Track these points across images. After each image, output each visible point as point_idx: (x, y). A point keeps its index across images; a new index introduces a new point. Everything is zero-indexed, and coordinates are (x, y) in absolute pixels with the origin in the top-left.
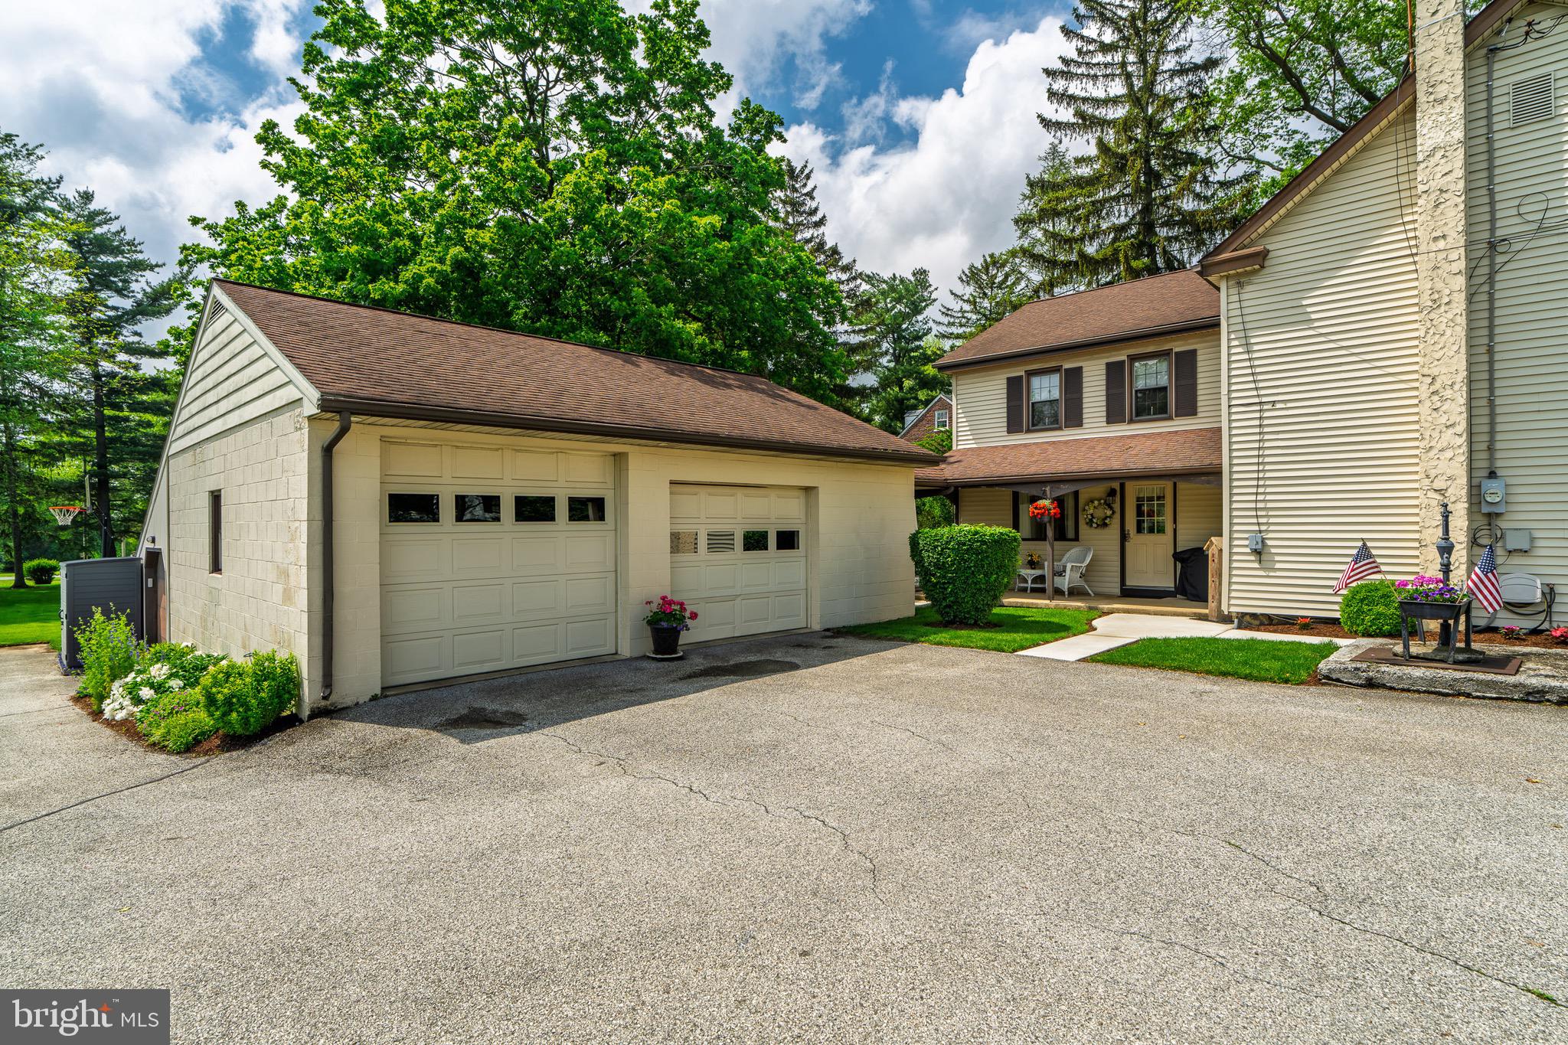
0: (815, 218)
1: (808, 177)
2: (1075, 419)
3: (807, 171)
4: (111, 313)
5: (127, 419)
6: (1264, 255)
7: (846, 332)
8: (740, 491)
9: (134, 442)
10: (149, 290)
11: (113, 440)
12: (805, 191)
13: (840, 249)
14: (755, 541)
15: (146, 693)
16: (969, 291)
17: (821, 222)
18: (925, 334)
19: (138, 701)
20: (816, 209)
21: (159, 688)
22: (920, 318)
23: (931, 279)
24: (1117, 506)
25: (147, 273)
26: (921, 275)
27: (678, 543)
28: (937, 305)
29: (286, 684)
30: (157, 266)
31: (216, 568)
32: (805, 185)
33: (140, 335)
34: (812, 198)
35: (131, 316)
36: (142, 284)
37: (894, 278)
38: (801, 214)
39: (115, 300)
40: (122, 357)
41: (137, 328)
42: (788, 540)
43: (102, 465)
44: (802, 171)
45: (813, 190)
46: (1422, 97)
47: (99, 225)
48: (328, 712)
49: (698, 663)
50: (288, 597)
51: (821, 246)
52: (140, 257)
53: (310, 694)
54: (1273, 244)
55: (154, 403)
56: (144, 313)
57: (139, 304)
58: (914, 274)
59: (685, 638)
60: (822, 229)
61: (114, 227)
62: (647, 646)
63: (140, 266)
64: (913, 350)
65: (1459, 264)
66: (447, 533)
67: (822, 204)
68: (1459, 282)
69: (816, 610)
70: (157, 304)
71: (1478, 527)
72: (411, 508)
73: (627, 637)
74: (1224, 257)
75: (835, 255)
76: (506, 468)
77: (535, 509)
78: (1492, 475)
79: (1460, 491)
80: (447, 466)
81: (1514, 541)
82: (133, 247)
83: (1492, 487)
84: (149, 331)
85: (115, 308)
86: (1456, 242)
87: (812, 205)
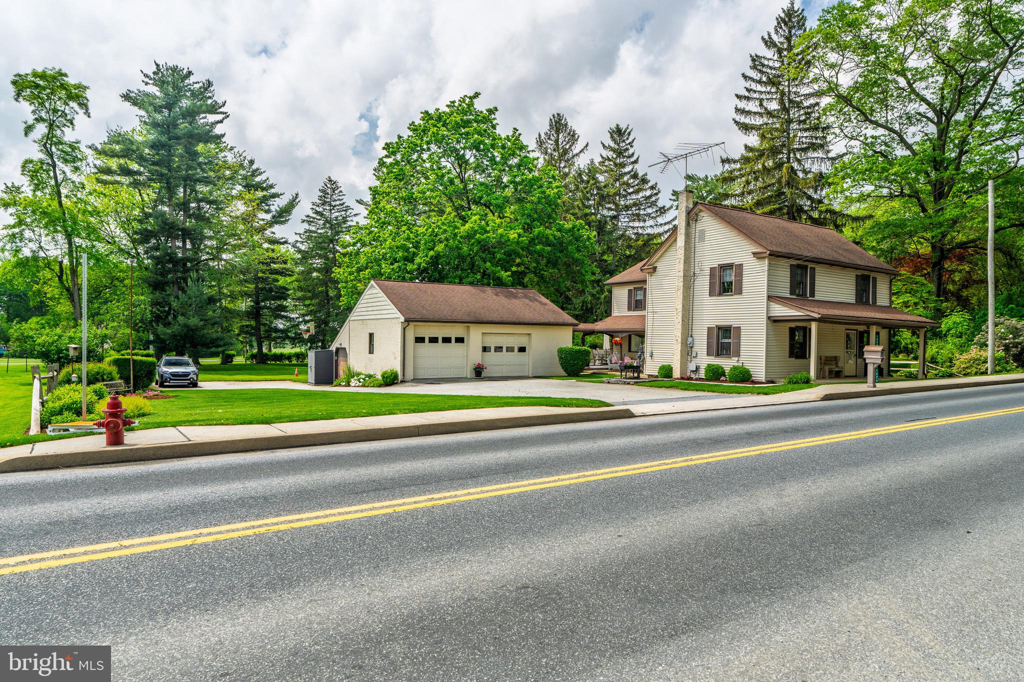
0: (632, 160)
1: (629, 134)
3: (628, 131)
4: (262, 222)
5: (268, 278)
6: (655, 268)
7: (651, 226)
8: (505, 335)
9: (271, 290)
10: (278, 209)
11: (262, 289)
12: (627, 142)
13: (648, 177)
15: (362, 380)
17: (636, 162)
19: (360, 382)
20: (633, 154)
21: (364, 379)
25: (277, 199)
27: (485, 349)
29: (396, 376)
30: (281, 194)
31: (371, 351)
32: (627, 139)
33: (274, 233)
34: (632, 146)
35: (271, 224)
36: (277, 205)
37: (707, 177)
38: (624, 157)
39: (262, 215)
40: (266, 246)
41: (273, 230)
42: (522, 349)
43: (257, 303)
44: (625, 132)
45: (633, 141)
46: (678, 232)
47: (257, 176)
48: (402, 382)
50: (395, 358)
51: (635, 176)
52: (273, 191)
53: (400, 377)
54: (657, 265)
56: (277, 223)
57: (274, 217)
59: (483, 375)
60: (636, 166)
61: (264, 177)
62: (474, 375)
63: (275, 196)
65: (682, 280)
66: (427, 346)
67: (637, 149)
68: (682, 284)
69: (531, 372)
70: (281, 216)
71: (688, 350)
72: (420, 340)
73: (469, 372)
74: (646, 267)
75: (644, 181)
76: (440, 331)
77: (447, 340)
78: (691, 336)
79: (680, 340)
80: (428, 331)
81: (694, 354)
82: (271, 187)
83: (690, 339)
84: (279, 231)
85: (263, 220)
86: (682, 274)
87: (631, 151)
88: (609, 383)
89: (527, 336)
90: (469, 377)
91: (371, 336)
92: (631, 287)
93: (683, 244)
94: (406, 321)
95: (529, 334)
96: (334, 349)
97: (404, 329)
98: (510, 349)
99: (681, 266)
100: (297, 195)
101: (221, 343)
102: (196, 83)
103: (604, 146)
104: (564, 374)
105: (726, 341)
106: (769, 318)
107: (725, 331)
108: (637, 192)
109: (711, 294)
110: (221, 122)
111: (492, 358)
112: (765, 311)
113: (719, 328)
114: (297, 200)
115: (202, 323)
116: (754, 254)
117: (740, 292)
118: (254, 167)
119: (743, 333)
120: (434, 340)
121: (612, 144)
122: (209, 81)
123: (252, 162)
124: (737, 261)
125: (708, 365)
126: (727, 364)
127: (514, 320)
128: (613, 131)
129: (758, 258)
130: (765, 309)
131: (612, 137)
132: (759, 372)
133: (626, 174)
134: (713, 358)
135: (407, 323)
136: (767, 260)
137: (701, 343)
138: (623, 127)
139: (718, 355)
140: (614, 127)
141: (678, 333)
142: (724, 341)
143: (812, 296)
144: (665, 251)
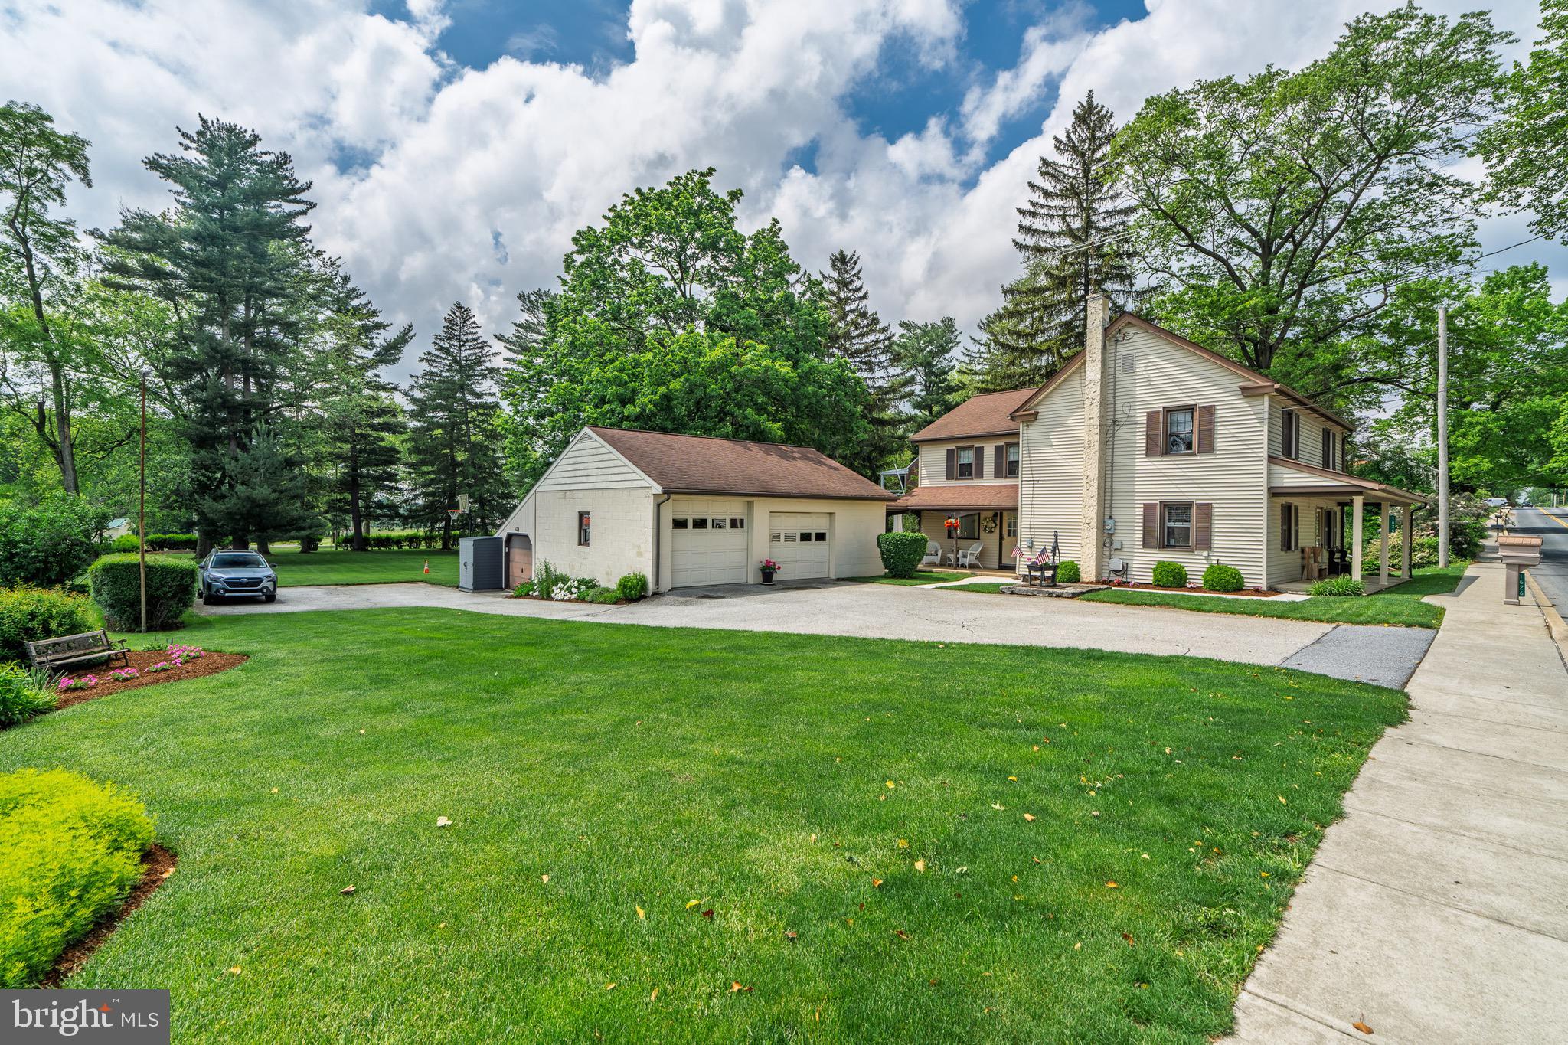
0: (861, 294)
1: (856, 262)
2: (980, 475)
3: (854, 258)
4: (360, 361)
5: (370, 436)
6: (1036, 414)
8: (799, 516)
9: (373, 452)
10: (384, 344)
11: (361, 451)
12: (853, 273)
13: (878, 316)
14: (805, 537)
15: (574, 590)
16: (984, 337)
17: (865, 297)
18: (950, 370)
19: (572, 593)
20: (861, 287)
21: (577, 588)
22: (947, 356)
23: (957, 325)
24: (998, 522)
25: (382, 331)
26: (949, 322)
27: (775, 537)
28: (960, 348)
29: (642, 583)
30: (388, 325)
31: (584, 541)
32: (853, 268)
33: (378, 376)
34: (859, 278)
35: (374, 363)
36: (381, 338)
37: (926, 325)
38: (850, 291)
39: (360, 351)
40: (367, 392)
41: (376, 371)
42: (821, 537)
43: (354, 469)
44: (851, 259)
45: (860, 272)
46: (1088, 358)
47: (353, 299)
48: (656, 594)
49: (782, 586)
50: (640, 554)
51: (864, 315)
52: (376, 319)
53: (651, 587)
54: (1040, 409)
55: (386, 424)
56: (381, 362)
57: (377, 354)
58: (943, 322)
59: (775, 578)
60: (864, 302)
61: (363, 300)
62: (760, 580)
63: (379, 326)
64: (941, 382)
65: (1097, 431)
66: (690, 533)
67: (866, 283)
68: (1097, 437)
69: (833, 571)
70: (390, 353)
71: (1107, 539)
72: (680, 524)
73: (752, 577)
74: (1020, 413)
75: (875, 321)
76: (712, 509)
77: (719, 524)
78: (1111, 518)
79: (1094, 524)
80: (692, 508)
81: (1116, 545)
82: (374, 313)
83: (1109, 523)
84: (385, 374)
85: (361, 357)
86: (1096, 421)
87: (858, 283)
88: (1013, 593)
89: (829, 516)
90: (751, 581)
91: (583, 517)
92: (953, 446)
93: (1099, 376)
94: (664, 493)
95: (831, 514)
96: (504, 537)
97: (659, 505)
99: (1096, 411)
100: (410, 326)
101: (305, 525)
102: (266, 154)
104: (884, 570)
105: (1179, 524)
106: (1269, 489)
107: (1178, 510)
108: (862, 335)
109: (1149, 453)
110: (304, 213)
111: (784, 552)
112: (1265, 480)
113: (1167, 506)
114: (411, 334)
115: (274, 496)
116: (1243, 389)
117: (1208, 446)
118: (349, 286)
119: (1216, 513)
120: (700, 524)
121: (835, 275)
122: (285, 154)
123: (346, 279)
124: (1203, 401)
125: (1159, 563)
126: (1195, 564)
127: (815, 492)
128: (836, 258)
129: (1246, 397)
130: (1265, 475)
131: (834, 266)
132: (1257, 575)
133: (852, 311)
134: (1155, 551)
135: (666, 496)
136: (1266, 399)
137: (1131, 527)
138: (848, 254)
139: (1164, 546)
140: (837, 253)
141: (1092, 514)
142: (1172, 524)
143: (1297, 458)
144: (1055, 389)
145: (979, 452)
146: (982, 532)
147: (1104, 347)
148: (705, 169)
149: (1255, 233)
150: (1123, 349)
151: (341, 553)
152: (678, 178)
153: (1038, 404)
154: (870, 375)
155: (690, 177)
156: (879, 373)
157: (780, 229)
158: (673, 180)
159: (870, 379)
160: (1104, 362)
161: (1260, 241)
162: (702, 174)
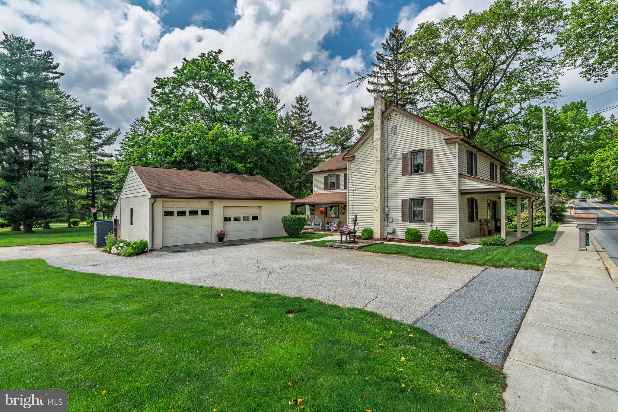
0: (308, 114)
1: (306, 100)
2: (338, 188)
3: (306, 99)
4: (95, 144)
5: (100, 176)
6: (354, 157)
8: (242, 208)
9: (102, 183)
10: (107, 137)
11: (96, 183)
12: (305, 105)
13: (317, 123)
15: (120, 248)
17: (310, 115)
19: (118, 250)
20: (309, 111)
21: (122, 247)
22: (350, 141)
23: (353, 128)
25: (106, 131)
26: (350, 127)
27: (226, 219)
28: (354, 137)
29: (145, 245)
30: (109, 129)
31: (132, 224)
32: (305, 103)
33: (104, 151)
34: (308, 107)
35: (101, 145)
36: (105, 135)
37: (341, 128)
38: (304, 112)
39: (96, 140)
40: (98, 157)
41: (103, 148)
42: (255, 218)
43: (93, 190)
44: (304, 99)
45: (308, 104)
46: (375, 128)
47: (92, 117)
48: (152, 250)
50: (146, 230)
51: (310, 123)
52: (103, 126)
53: (149, 247)
54: (356, 154)
55: (108, 171)
56: (106, 144)
57: (104, 141)
58: (348, 127)
59: (225, 239)
60: (310, 117)
61: (97, 118)
62: (217, 241)
63: (104, 129)
65: (380, 163)
66: (175, 219)
68: (379, 167)
69: (262, 234)
70: (109, 141)
71: (385, 217)
72: (168, 214)
73: (213, 239)
74: (347, 156)
75: (314, 125)
76: (187, 206)
77: (193, 213)
78: (387, 206)
79: (379, 210)
80: (175, 206)
81: (390, 220)
82: (102, 124)
83: (387, 209)
84: (107, 149)
85: (97, 143)
86: (379, 159)
87: (307, 109)
88: (332, 246)
89: (259, 208)
90: (213, 242)
91: (132, 210)
92: (327, 175)
93: (380, 136)
94: (152, 197)
95: (260, 207)
96: (113, 220)
97: (153, 204)
98: (246, 219)
99: (379, 153)
100: (119, 129)
101: (56, 215)
102: (38, 51)
103: (293, 107)
104: (286, 234)
105: (418, 209)
106: (460, 191)
107: (417, 202)
108: (310, 131)
109: (404, 174)
110: (58, 78)
111: (232, 226)
112: (457, 186)
113: (412, 200)
114: (119, 132)
115: (38, 203)
116: (445, 140)
117: (431, 170)
118: (90, 112)
119: (435, 203)
120: (182, 213)
121: (298, 106)
122: (49, 52)
123: (89, 109)
124: (427, 147)
125: (408, 229)
126: (425, 229)
127: (249, 196)
128: (298, 99)
129: (448, 144)
130: (457, 184)
131: (297, 102)
132: (454, 235)
133: (305, 121)
134: (407, 223)
135: (153, 200)
136: (457, 145)
137: (396, 211)
138: (303, 97)
139: (412, 220)
140: (298, 96)
141: (378, 205)
142: (415, 209)
143: (476, 175)
144: (362, 144)
145: (338, 176)
146: (339, 214)
147: (382, 122)
148: (217, 51)
149: (466, 84)
150: (391, 123)
151: (89, 227)
152: (203, 54)
153: (355, 152)
154: (314, 148)
155: (210, 53)
156: (318, 147)
157: (250, 77)
158: (201, 55)
159: (313, 149)
160: (382, 130)
161: (469, 87)
162: (215, 53)
